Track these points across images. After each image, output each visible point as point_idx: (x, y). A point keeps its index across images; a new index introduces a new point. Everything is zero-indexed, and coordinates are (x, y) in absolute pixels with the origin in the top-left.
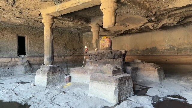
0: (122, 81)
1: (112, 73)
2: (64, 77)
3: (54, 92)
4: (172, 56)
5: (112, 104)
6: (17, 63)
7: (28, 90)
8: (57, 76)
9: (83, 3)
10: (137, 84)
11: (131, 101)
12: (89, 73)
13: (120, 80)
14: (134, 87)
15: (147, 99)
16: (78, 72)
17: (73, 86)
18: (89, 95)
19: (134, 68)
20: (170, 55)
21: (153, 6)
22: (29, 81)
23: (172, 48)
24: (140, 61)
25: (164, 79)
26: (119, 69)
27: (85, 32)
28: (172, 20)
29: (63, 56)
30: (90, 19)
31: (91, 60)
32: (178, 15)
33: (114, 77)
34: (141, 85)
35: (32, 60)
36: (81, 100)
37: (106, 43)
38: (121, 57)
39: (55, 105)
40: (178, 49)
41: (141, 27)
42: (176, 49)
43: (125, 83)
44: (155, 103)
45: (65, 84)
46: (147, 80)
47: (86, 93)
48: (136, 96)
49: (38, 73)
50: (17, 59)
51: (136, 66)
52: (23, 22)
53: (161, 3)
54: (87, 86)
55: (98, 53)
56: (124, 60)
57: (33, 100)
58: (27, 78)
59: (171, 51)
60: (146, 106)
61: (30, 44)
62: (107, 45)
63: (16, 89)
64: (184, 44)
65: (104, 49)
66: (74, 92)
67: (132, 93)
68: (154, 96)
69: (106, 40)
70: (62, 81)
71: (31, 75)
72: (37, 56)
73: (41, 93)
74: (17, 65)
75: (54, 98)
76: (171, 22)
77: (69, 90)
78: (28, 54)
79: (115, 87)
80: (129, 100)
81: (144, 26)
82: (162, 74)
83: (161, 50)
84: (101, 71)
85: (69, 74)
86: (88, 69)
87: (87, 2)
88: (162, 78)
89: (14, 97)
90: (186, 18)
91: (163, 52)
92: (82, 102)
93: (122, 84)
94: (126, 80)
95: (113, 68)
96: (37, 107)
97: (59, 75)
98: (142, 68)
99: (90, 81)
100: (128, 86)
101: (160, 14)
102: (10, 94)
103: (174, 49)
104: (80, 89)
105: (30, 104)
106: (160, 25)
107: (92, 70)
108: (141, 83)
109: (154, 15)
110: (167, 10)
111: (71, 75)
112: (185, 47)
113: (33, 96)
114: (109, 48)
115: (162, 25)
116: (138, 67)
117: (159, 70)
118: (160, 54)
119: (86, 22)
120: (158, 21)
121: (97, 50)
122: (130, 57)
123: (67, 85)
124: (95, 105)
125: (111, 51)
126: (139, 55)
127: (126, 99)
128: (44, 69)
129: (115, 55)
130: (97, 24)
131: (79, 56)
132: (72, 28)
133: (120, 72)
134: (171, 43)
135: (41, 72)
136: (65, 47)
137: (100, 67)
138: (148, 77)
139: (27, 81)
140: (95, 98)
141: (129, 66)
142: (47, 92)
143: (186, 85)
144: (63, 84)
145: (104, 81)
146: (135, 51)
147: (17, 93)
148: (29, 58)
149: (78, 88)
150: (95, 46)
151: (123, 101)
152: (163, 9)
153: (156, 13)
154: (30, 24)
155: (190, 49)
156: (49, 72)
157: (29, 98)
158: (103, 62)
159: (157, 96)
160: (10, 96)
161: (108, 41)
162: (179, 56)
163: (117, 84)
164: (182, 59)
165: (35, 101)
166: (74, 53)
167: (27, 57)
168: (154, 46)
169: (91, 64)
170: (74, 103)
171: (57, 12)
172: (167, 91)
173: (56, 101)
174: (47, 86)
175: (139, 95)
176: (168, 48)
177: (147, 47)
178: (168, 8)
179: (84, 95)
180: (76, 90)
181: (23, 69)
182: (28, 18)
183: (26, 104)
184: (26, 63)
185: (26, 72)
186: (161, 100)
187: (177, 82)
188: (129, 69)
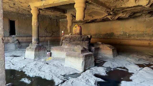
0: (87, 57)
1: (81, 52)
2: (46, 53)
3: (40, 63)
4: (124, 39)
5: (80, 71)
6: (9, 41)
7: (21, 61)
8: (42, 52)
9: (62, 1)
10: (97, 59)
11: (93, 70)
12: (64, 50)
13: (86, 56)
14: (95, 61)
15: (103, 69)
16: (57, 50)
17: (53, 60)
18: (65, 66)
19: (96, 48)
20: (123, 39)
21: (111, 5)
22: (20, 55)
23: (125, 34)
24: (101, 43)
25: (117, 56)
26: (85, 49)
27: (62, 18)
28: (125, 14)
29: (44, 37)
30: (66, 10)
31: (67, 42)
32: (129, 11)
33: (82, 54)
34: (100, 60)
35: (20, 39)
36: (60, 69)
37: (77, 30)
38: (88, 40)
39: (42, 72)
40: (129, 35)
41: (103, 18)
42: (127, 35)
43: (89, 58)
44: (108, 71)
45: (47, 58)
46: (105, 57)
47: (63, 64)
48: (96, 67)
49: (27, 49)
50: (9, 38)
51: (98, 47)
52: (14, 10)
53: (117, 3)
54: (64, 60)
55: (72, 37)
56: (90, 42)
57: (26, 69)
58: (18, 53)
59: (124, 36)
60: (102, 73)
61: (19, 27)
62: (78, 31)
63: (12, 61)
64: (133, 31)
65: (76, 34)
66: (54, 63)
67: (94, 65)
68: (107, 67)
69: (77, 27)
70: (45, 56)
71: (19, 50)
72: (24, 37)
73: (31, 63)
74: (9, 42)
75: (40, 67)
76: (124, 15)
77: (50, 62)
78: (17, 35)
79: (82, 61)
80: (91, 69)
81: (105, 18)
82: (115, 52)
83: (117, 35)
84: (73, 50)
85: (50, 51)
86: (64, 48)
87: (65, 2)
88: (116, 55)
89: (12, 66)
90: (135, 13)
91: (118, 37)
92: (60, 70)
93: (87, 59)
94: (90, 56)
95: (82, 48)
96: (30, 73)
97: (43, 51)
98: (102, 48)
99: (66, 56)
100: (91, 61)
101: (117, 10)
102: (9, 65)
103: (126, 35)
104: (58, 62)
105: (25, 71)
106: (117, 17)
107: (67, 48)
108: (100, 58)
109: (112, 11)
110: (121, 8)
111: (52, 51)
112: (134, 33)
113: (26, 66)
114: (79, 33)
115: (118, 17)
116: (99, 47)
117: (113, 50)
118: (116, 38)
119: (63, 12)
120: (115, 14)
121: (71, 35)
122: (95, 39)
123: (49, 59)
124: (69, 72)
125: (81, 36)
126: (101, 38)
127: (89, 69)
128: (32, 47)
129: (83, 39)
130: (71, 14)
131: (57, 37)
132: (52, 16)
133: (86, 51)
134: (124, 30)
135: (30, 49)
136: (45, 30)
137: (73, 47)
138: (105, 54)
139: (18, 55)
140: (69, 68)
141: (93, 46)
142: (35, 63)
143: (131, 61)
144: (45, 58)
145: (75, 57)
146: (98, 35)
147: (13, 63)
148: (18, 37)
149: (57, 61)
150: (69, 31)
151: (87, 70)
152: (118, 7)
153: (113, 10)
154: (20, 12)
155: (137, 35)
156: (36, 49)
157: (23, 67)
158: (75, 43)
159: (110, 67)
160: (9, 66)
161: (79, 28)
162: (129, 39)
163: (84, 59)
164: (131, 42)
165: (28, 69)
166: (53, 35)
167: (17, 37)
168: (112, 32)
169: (67, 44)
170: (55, 71)
171: (43, 6)
172: (117, 64)
173: (42, 69)
174: (34, 59)
175: (98, 67)
176: (122, 33)
177: (108, 33)
178: (122, 7)
179: (61, 66)
180: (55, 62)
181: (14, 46)
182: (19, 8)
183: (22, 71)
184: (16, 41)
185: (16, 48)
186: (112, 70)
187: (125, 59)
188: (93, 48)
